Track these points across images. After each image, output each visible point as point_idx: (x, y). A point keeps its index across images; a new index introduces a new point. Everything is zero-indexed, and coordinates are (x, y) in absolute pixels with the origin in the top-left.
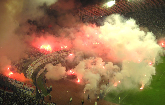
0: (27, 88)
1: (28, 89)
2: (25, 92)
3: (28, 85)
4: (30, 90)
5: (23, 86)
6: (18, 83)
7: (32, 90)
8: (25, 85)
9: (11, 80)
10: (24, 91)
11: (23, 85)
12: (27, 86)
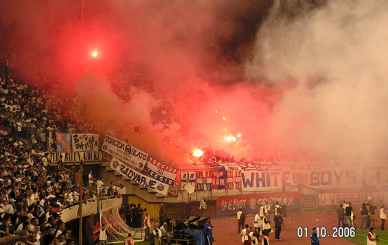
0: (155, 173)
1: (159, 177)
2: (152, 183)
3: (159, 164)
4: (165, 178)
5: (146, 164)
6: (134, 155)
7: (168, 179)
8: (152, 162)
9: (116, 143)
10: (148, 179)
11: (145, 161)
12: (156, 165)
